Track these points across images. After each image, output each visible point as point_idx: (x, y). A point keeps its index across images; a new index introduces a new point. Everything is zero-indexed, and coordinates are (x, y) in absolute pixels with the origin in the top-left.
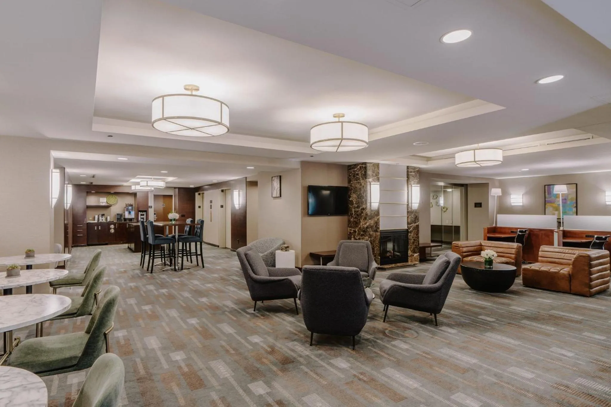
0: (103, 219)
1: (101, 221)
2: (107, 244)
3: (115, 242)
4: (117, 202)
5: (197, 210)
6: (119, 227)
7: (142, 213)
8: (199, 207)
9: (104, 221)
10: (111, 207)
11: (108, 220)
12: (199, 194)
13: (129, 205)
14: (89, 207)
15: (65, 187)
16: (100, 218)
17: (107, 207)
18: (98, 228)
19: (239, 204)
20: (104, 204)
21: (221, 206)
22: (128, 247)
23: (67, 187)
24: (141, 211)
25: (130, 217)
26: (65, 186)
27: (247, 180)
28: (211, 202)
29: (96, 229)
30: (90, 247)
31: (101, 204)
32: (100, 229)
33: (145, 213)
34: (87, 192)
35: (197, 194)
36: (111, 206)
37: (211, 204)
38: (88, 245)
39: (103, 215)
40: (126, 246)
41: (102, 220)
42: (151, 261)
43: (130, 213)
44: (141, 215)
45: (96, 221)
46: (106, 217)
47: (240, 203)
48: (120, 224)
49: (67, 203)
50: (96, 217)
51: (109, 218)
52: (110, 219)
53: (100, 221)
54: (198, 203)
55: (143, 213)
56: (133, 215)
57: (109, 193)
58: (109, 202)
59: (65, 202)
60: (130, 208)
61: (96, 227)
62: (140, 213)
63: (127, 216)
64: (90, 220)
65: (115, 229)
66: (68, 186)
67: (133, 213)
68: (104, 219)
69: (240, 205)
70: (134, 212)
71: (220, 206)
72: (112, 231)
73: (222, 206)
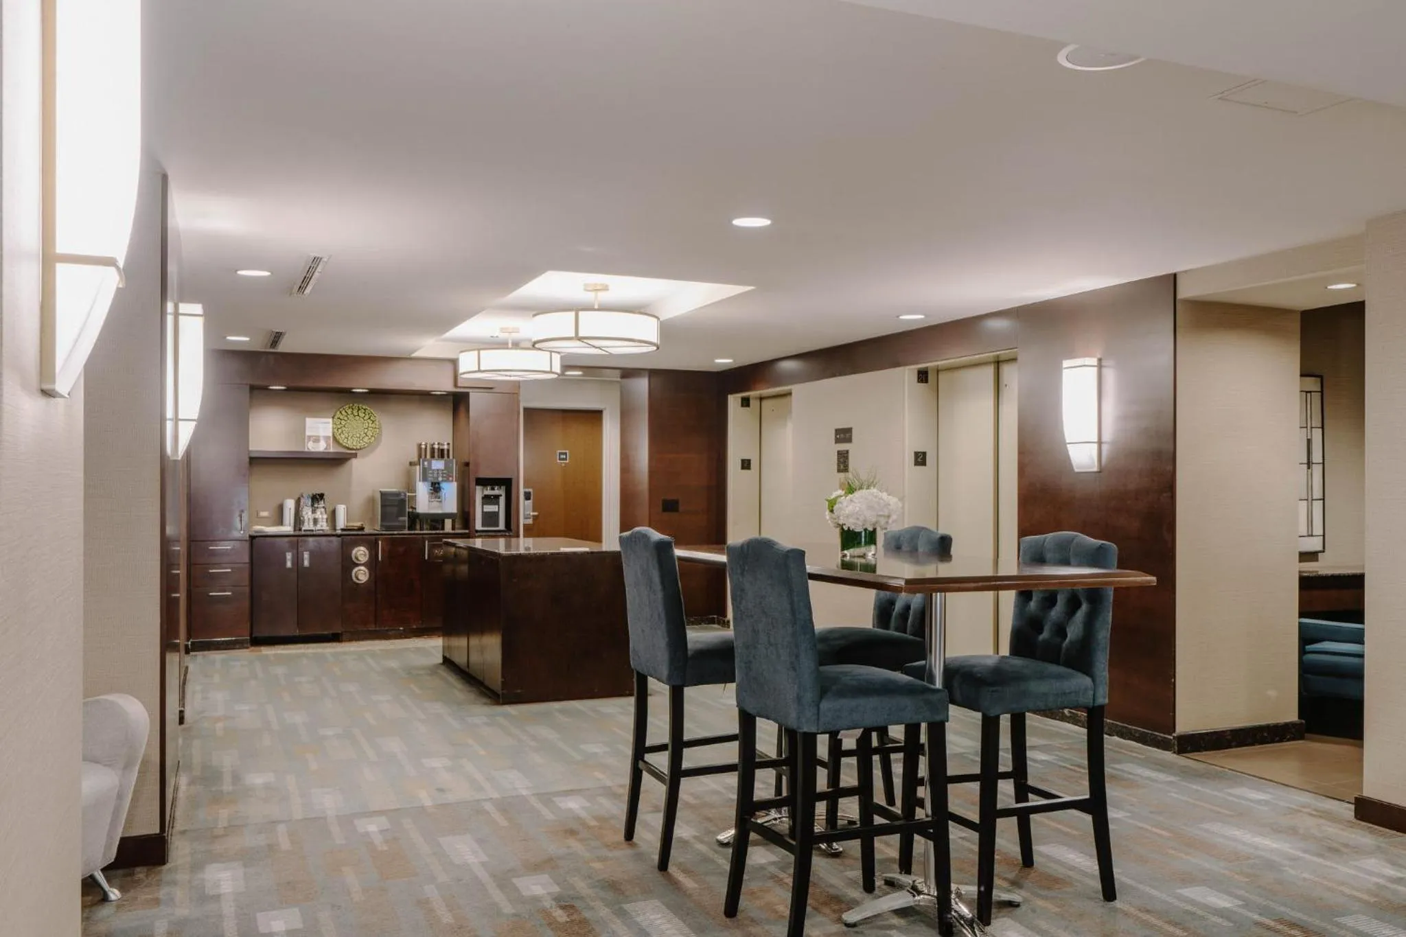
0: (318, 515)
1: (311, 527)
2: (335, 638)
3: (372, 628)
4: (378, 438)
5: (737, 481)
6: (391, 555)
7: (488, 492)
8: (746, 464)
9: (323, 526)
10: (354, 462)
11: (341, 523)
12: (746, 402)
13: (433, 449)
14: (259, 462)
15: (170, 319)
16: (307, 513)
17: (334, 461)
18: (298, 560)
19: (1100, 443)
20: (321, 447)
21: (917, 454)
22: (447, 662)
23: (176, 315)
24: (482, 482)
25: (436, 509)
26: (170, 307)
27: (1180, 296)
28: (844, 435)
29: (289, 564)
30: (267, 651)
31: (311, 447)
32: (306, 563)
33: (500, 491)
34: (253, 388)
35: (733, 401)
36: (355, 456)
37: (843, 447)
38: (257, 642)
39: (317, 498)
40: (433, 647)
41: (315, 520)
42: (654, 791)
43: (436, 488)
44: (487, 499)
45: (287, 528)
46: (330, 509)
47: (1107, 437)
48: (393, 542)
49: (176, 420)
50: (290, 504)
51: (341, 510)
52: (349, 517)
53: (308, 526)
54: (737, 445)
55: (496, 492)
56: (449, 502)
57: (345, 395)
58: (341, 439)
59: (169, 413)
60: (438, 465)
61: (289, 556)
62: (479, 493)
63: (424, 503)
64: (262, 521)
65: (372, 564)
66: (184, 308)
67: (450, 490)
68: (321, 515)
69: (1105, 448)
70: (455, 485)
71: (910, 459)
72: (361, 575)
73: (920, 459)
